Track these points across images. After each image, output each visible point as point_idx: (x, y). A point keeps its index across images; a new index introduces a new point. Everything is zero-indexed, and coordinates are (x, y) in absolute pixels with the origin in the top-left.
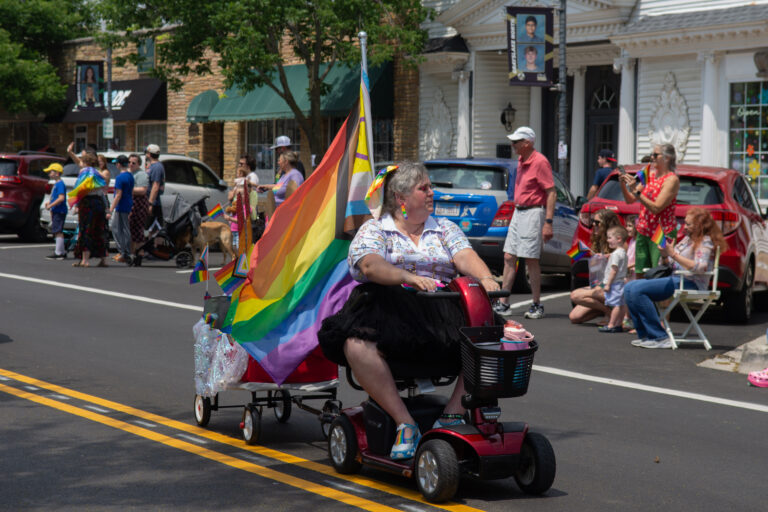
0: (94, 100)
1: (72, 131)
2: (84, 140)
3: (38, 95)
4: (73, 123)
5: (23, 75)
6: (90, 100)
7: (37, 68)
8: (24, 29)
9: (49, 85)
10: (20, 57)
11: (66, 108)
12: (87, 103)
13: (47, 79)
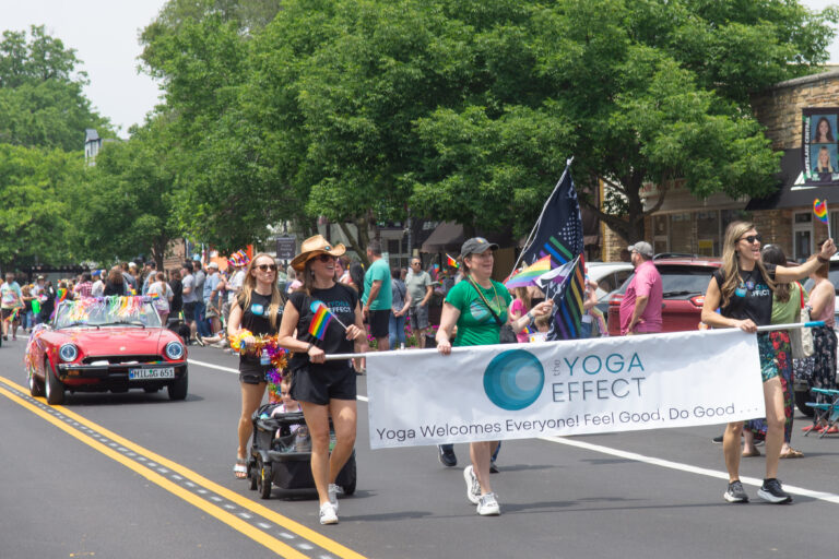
0: (831, 170)
1: (788, 222)
2: (808, 234)
3: (737, 168)
4: (790, 209)
5: (716, 138)
6: (825, 169)
7: (735, 126)
8: (716, 69)
9: (755, 151)
10: (710, 112)
11: (781, 186)
12: (820, 175)
13: (751, 143)
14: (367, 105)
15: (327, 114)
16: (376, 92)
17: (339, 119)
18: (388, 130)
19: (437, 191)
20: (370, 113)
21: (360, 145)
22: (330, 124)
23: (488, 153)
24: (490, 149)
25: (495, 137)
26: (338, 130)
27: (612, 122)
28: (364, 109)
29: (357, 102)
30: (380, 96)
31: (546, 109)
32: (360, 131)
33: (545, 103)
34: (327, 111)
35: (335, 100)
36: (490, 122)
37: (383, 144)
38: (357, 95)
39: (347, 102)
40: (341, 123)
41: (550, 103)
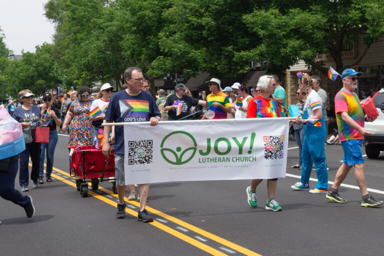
14: (209, 12)
15: (187, 17)
16: (214, 4)
17: (195, 19)
18: (219, 25)
19: (251, 54)
20: (210, 16)
21: (205, 33)
22: (188, 22)
23: (284, 33)
24: (284, 31)
25: (286, 25)
26: (193, 24)
27: (351, 16)
28: (207, 13)
29: (202, 11)
30: (217, 7)
31: (310, 10)
32: (207, 24)
33: (311, 7)
34: (187, 15)
35: (191, 9)
36: (283, 17)
37: (217, 32)
38: (201, 7)
39: (197, 11)
40: (195, 21)
41: (313, 8)
